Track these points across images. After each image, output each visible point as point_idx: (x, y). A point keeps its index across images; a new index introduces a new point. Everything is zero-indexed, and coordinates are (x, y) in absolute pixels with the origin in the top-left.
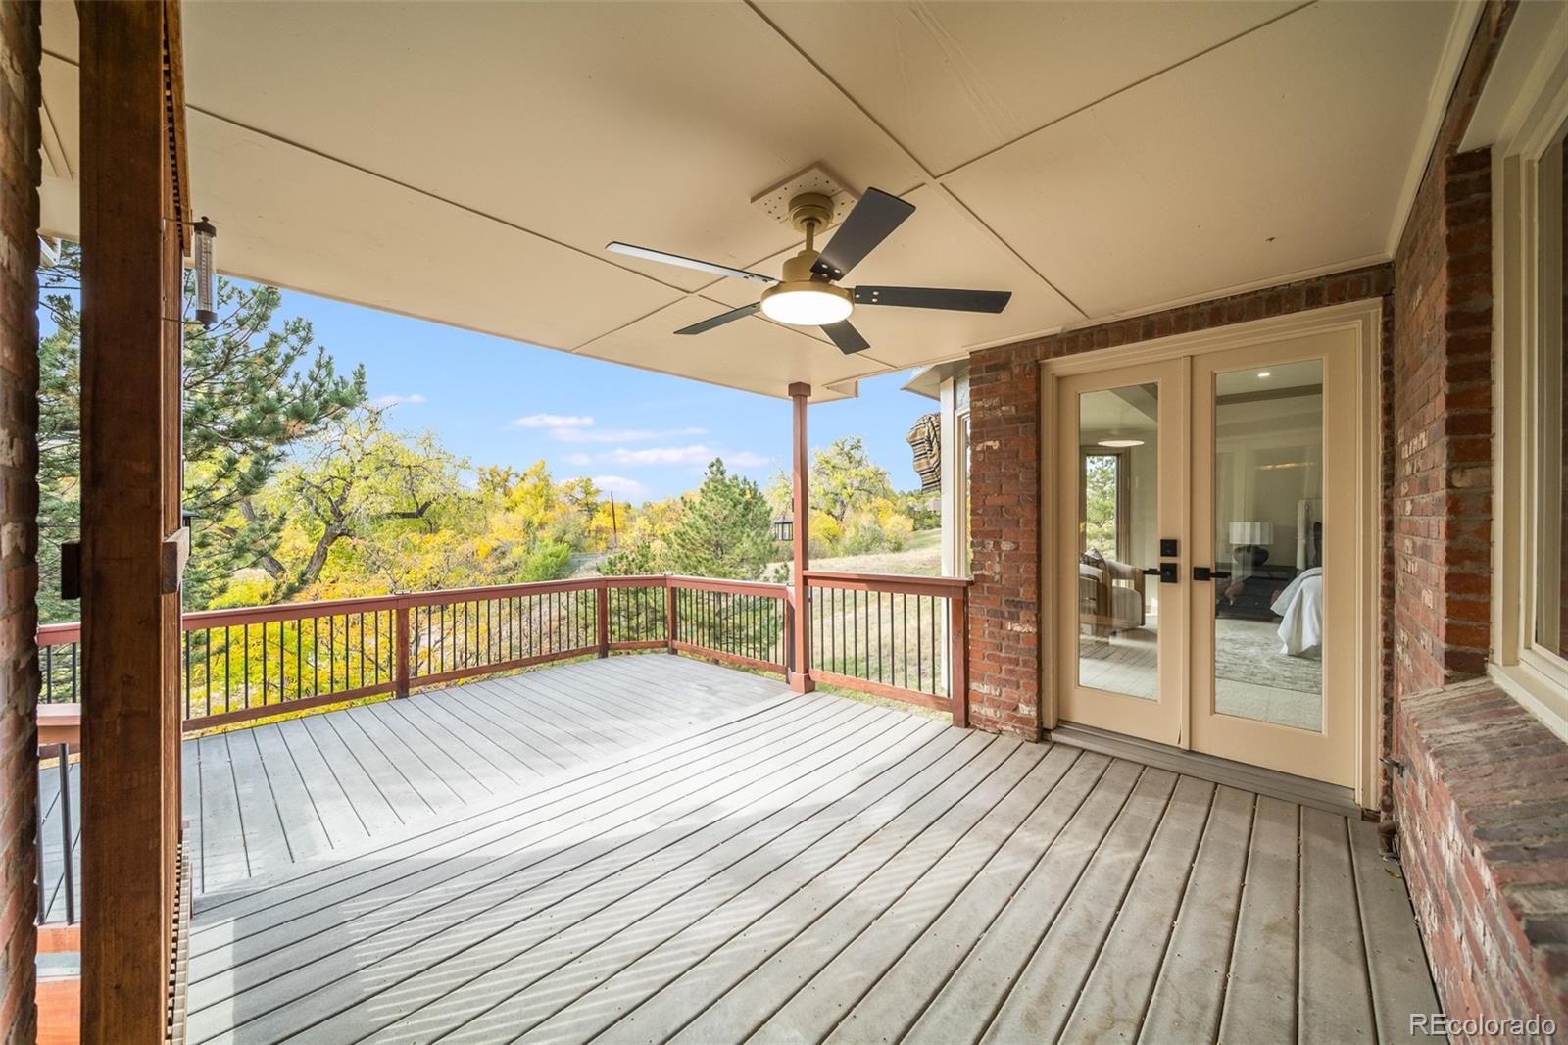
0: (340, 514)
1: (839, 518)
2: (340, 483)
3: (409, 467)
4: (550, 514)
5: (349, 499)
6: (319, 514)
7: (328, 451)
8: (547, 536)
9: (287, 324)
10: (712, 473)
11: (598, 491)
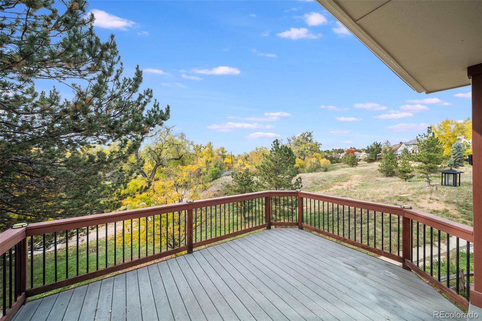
0: (160, 159)
1: (304, 160)
2: (159, 150)
3: (177, 145)
4: (212, 158)
5: (162, 155)
6: (154, 159)
7: (156, 141)
8: (212, 165)
9: (145, 91)
10: (274, 144)
11: (226, 152)
